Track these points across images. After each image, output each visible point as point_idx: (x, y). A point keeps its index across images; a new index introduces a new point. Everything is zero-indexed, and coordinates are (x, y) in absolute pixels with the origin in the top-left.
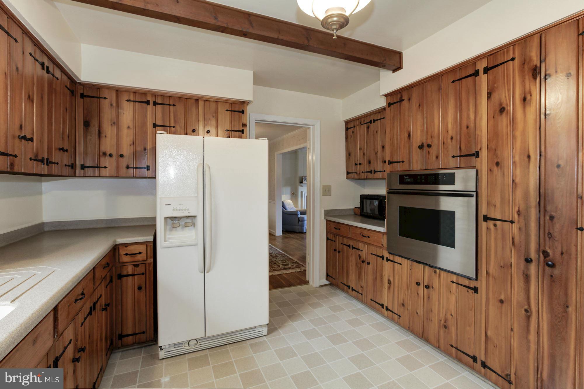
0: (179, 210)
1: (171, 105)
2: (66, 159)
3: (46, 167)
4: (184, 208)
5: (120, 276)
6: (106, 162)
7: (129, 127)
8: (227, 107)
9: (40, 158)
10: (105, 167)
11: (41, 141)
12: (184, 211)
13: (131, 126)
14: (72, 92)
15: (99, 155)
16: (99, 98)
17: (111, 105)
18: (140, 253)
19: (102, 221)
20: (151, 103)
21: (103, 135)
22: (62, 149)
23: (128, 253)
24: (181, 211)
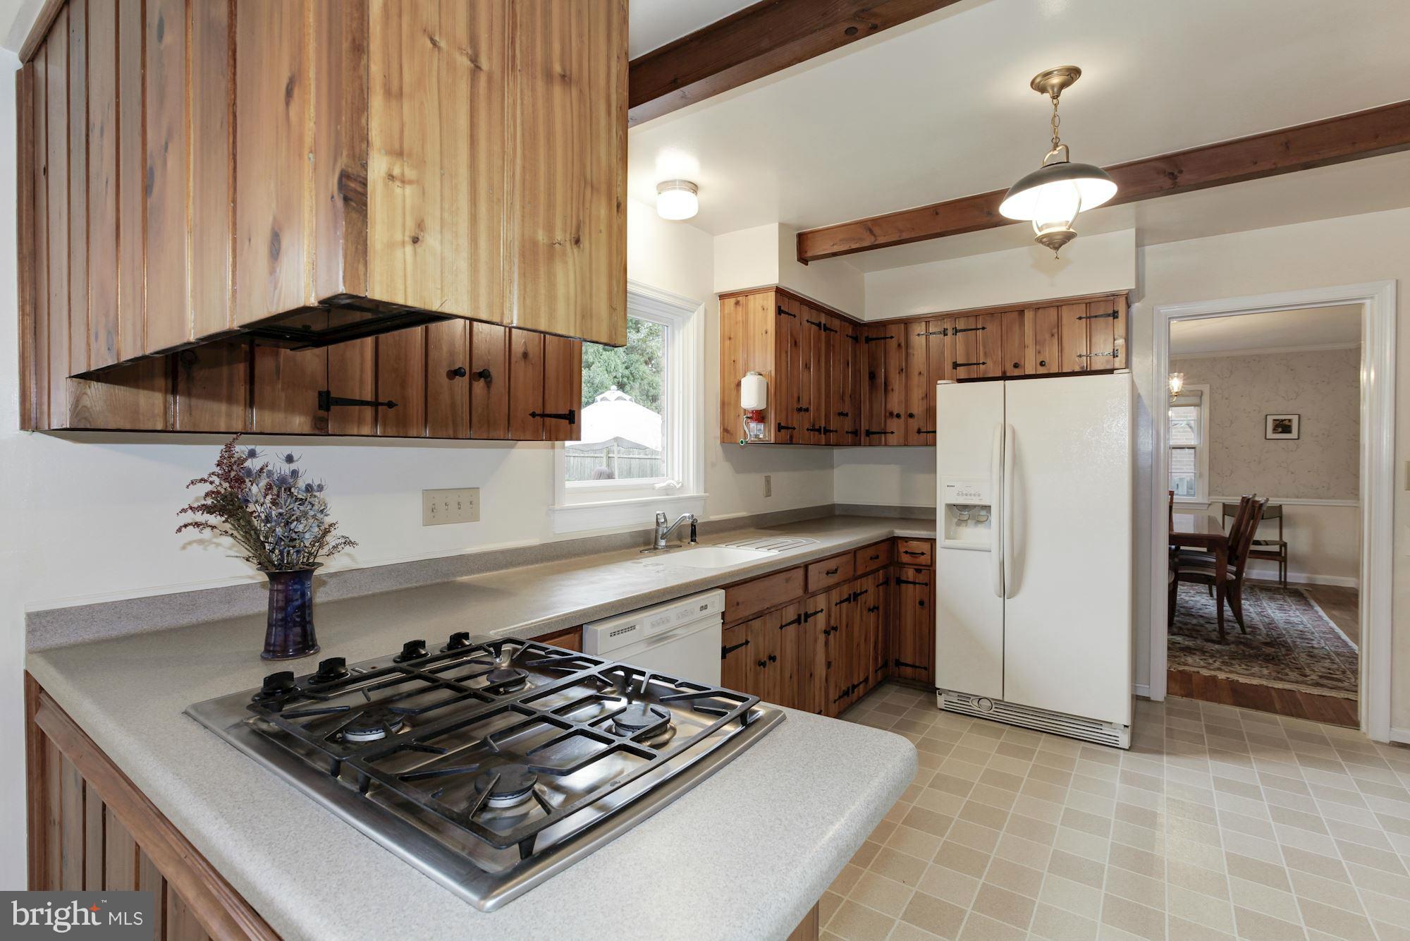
0: (966, 495)
1: (979, 329)
2: (848, 424)
3: (823, 436)
4: (973, 492)
5: (899, 581)
6: (893, 425)
7: (920, 373)
8: (1081, 311)
9: (817, 427)
10: (892, 433)
11: (818, 409)
12: (973, 497)
13: (925, 372)
14: (856, 339)
15: (885, 416)
16: (885, 338)
17: (899, 345)
18: (923, 554)
19: (895, 508)
20: (950, 332)
21: (890, 388)
22: (841, 414)
23: (909, 551)
24: (969, 497)
